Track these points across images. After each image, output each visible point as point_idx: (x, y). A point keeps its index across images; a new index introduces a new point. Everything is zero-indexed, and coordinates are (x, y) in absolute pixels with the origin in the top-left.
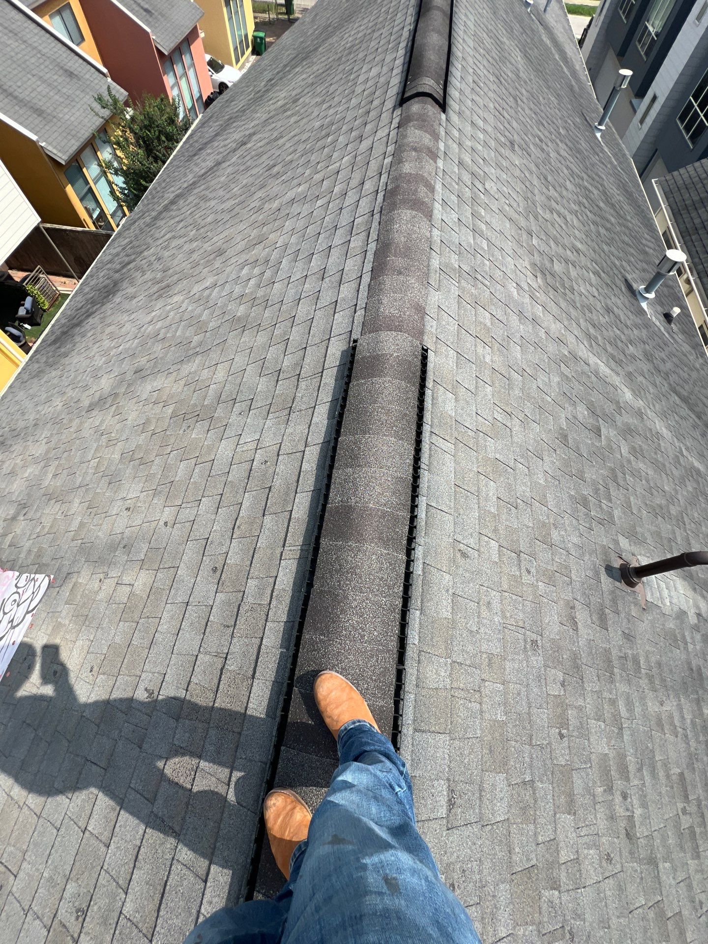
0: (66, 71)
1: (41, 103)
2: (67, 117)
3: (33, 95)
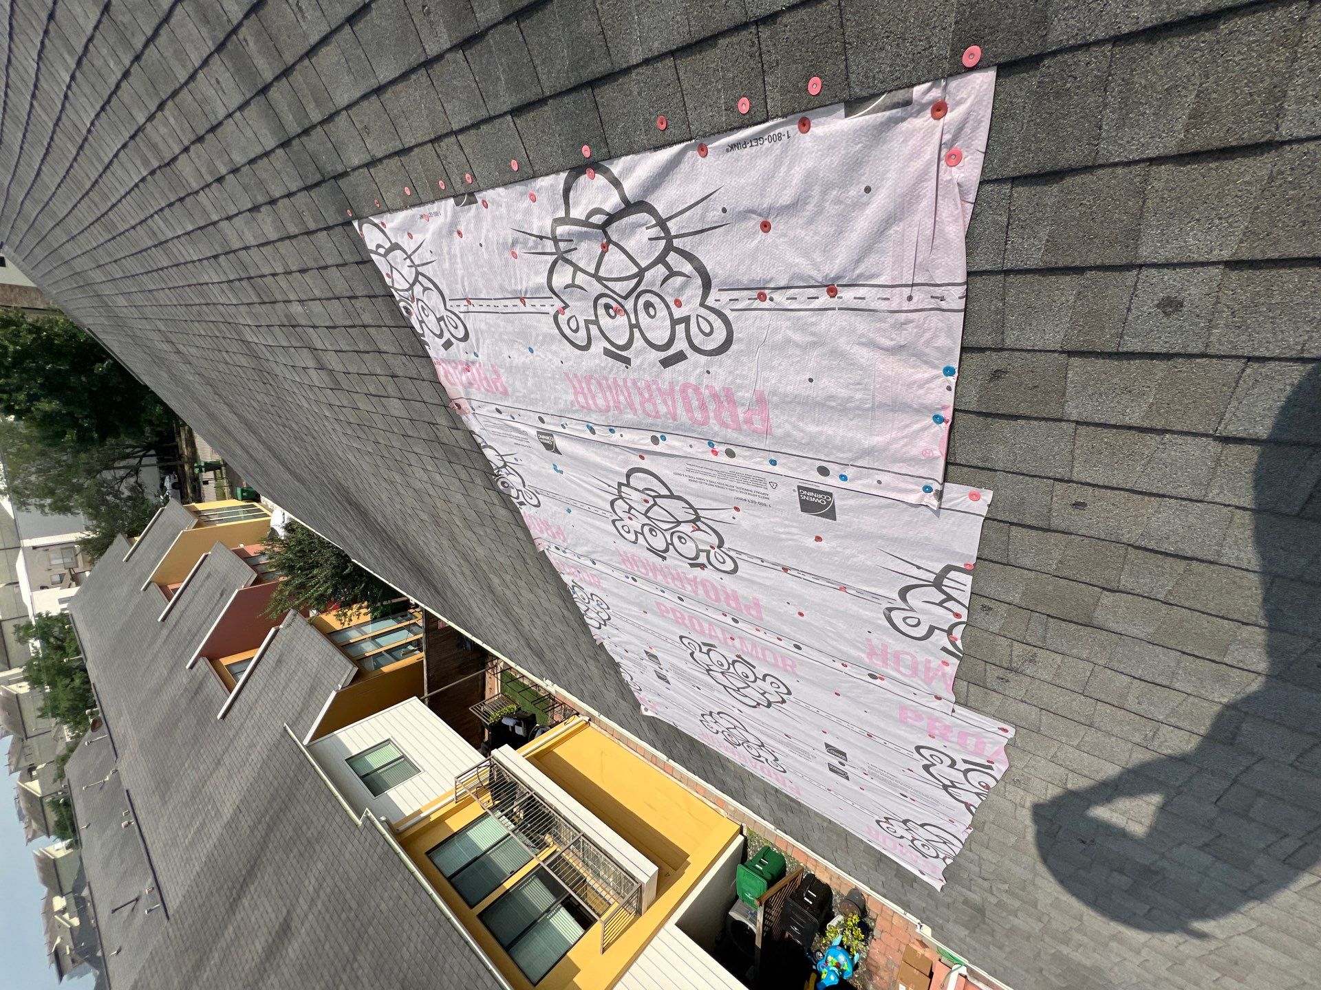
0: (276, 664)
1: (305, 688)
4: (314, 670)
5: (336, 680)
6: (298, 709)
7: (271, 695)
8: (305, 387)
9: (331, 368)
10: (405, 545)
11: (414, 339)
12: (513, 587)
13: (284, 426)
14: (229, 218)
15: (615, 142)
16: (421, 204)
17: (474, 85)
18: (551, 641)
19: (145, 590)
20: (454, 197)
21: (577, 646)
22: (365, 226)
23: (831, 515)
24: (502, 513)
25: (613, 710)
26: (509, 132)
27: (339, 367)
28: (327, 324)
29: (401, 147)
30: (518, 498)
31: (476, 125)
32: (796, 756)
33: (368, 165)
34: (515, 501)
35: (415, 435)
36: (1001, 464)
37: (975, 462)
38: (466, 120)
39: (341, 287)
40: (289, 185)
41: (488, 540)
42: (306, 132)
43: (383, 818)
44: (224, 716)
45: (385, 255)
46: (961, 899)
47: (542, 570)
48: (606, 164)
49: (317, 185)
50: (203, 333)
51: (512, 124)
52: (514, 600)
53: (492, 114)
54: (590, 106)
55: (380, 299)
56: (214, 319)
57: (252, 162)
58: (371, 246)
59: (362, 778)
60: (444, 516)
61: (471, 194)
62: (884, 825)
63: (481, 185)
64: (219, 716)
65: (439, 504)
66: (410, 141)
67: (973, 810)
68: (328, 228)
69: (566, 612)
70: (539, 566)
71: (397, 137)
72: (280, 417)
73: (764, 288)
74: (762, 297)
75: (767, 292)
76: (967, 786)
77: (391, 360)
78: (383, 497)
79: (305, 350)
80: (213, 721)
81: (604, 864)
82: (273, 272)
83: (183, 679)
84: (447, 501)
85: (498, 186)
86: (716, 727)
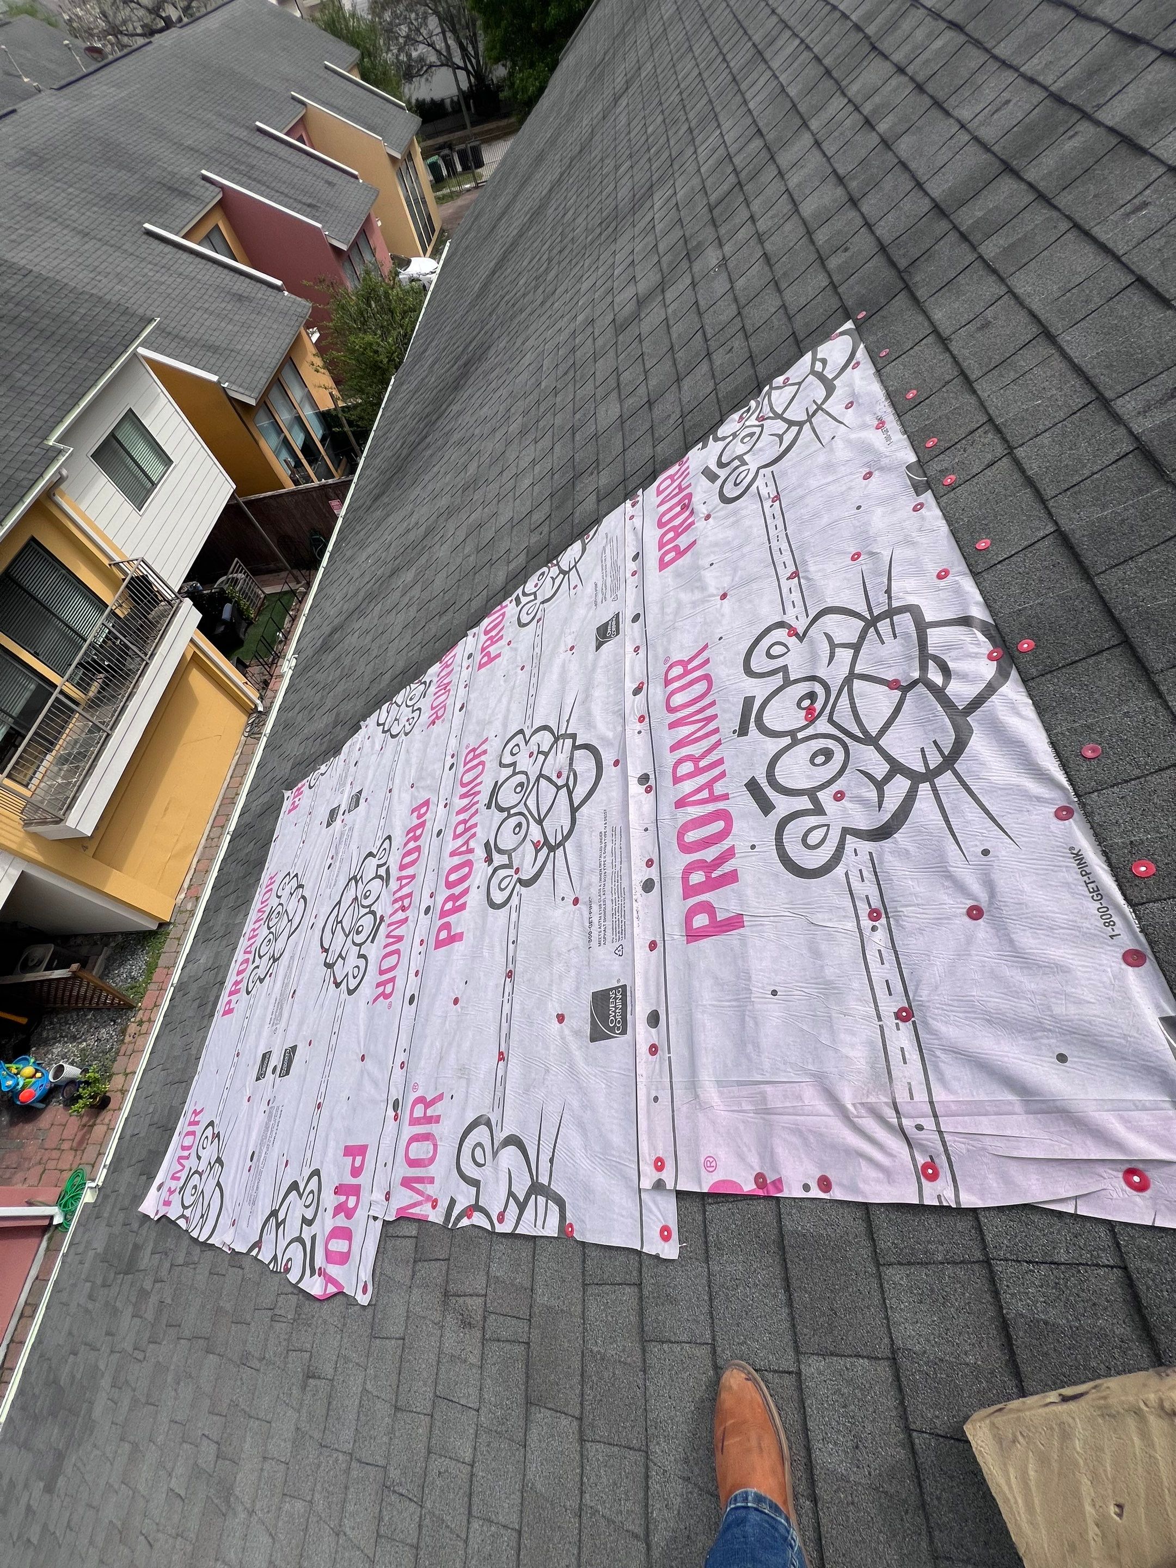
0: (234, 295)
1: (213, 338)
2: (247, 347)
3: (202, 331)
4: (239, 347)
5: (233, 378)
6: (183, 334)
7: (193, 293)
8: (609, 283)
9: (643, 316)
10: (428, 446)
11: (707, 427)
12: (406, 599)
13: (550, 260)
14: (817, 144)
15: (1048, 686)
16: (899, 415)
17: (1087, 473)
18: (347, 661)
19: (294, 98)
20: (919, 461)
21: (347, 697)
22: (847, 338)
23: (596, 1036)
24: (500, 576)
25: (277, 752)
26: (1029, 532)
27: (645, 327)
28: (702, 303)
29: (973, 377)
30: (524, 594)
31: (1030, 482)
32: (271, 1007)
33: (936, 331)
34: (520, 591)
35: (577, 445)
36: (717, 1268)
37: (712, 1232)
38: (1033, 468)
39: (755, 316)
40: (882, 223)
41: (459, 560)
42: (964, 237)
43: (64, 472)
44: (149, 233)
45: (813, 372)
46: (140, 1240)
47: (436, 639)
48: (1014, 673)
49: (892, 264)
50: (650, 130)
51: (1042, 534)
52: (389, 603)
53: (1051, 504)
54: (1094, 644)
55: (752, 371)
56: (672, 142)
57: (904, 165)
58: (824, 350)
59: (112, 435)
60: (478, 496)
61: (928, 486)
62: (209, 1132)
63: (945, 499)
64: (147, 226)
65: (494, 488)
66: (984, 388)
67: (254, 1253)
68: (834, 286)
69: (387, 677)
70: (440, 634)
71: (985, 369)
72: (560, 252)
73: (888, 918)
74: (874, 915)
75: (883, 920)
76: (282, 1244)
77: (670, 397)
78: (485, 409)
79: (659, 275)
80: (138, 219)
81: (78, 767)
82: (757, 217)
83: (185, 168)
84: (500, 498)
85: (949, 523)
86: (285, 894)
